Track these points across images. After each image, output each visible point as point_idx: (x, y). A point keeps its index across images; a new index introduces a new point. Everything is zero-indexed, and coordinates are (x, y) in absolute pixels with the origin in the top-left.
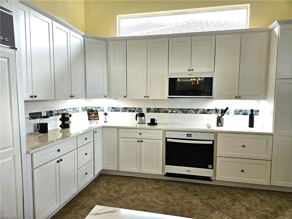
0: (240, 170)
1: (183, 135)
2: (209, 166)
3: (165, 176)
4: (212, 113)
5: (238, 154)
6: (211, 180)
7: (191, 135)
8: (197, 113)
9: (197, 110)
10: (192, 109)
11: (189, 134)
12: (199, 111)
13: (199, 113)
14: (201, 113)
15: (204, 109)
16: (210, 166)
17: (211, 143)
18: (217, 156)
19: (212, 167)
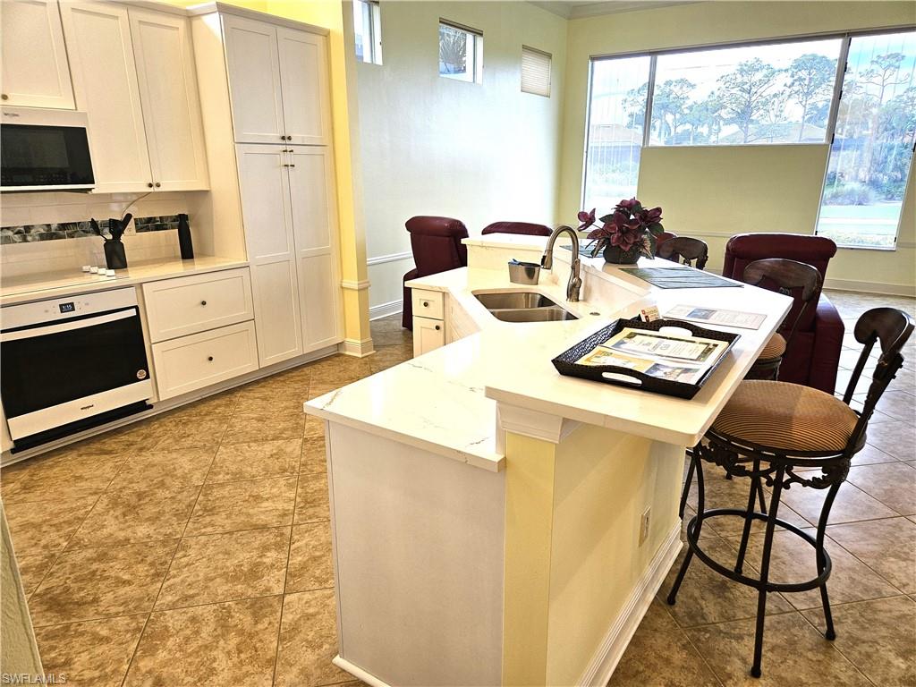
0: (206, 358)
1: (47, 311)
2: (138, 375)
3: (13, 451)
4: (76, 234)
5: (197, 325)
6: (151, 407)
7: (72, 304)
8: (29, 238)
9: (28, 229)
10: (8, 228)
11: (65, 305)
12: (33, 231)
13: (34, 240)
14: (43, 237)
15: (49, 225)
16: (141, 374)
17: (132, 313)
18: (153, 342)
19: (145, 373)
